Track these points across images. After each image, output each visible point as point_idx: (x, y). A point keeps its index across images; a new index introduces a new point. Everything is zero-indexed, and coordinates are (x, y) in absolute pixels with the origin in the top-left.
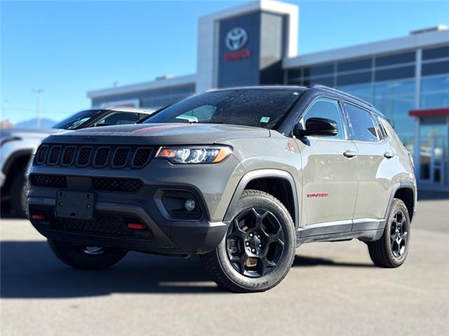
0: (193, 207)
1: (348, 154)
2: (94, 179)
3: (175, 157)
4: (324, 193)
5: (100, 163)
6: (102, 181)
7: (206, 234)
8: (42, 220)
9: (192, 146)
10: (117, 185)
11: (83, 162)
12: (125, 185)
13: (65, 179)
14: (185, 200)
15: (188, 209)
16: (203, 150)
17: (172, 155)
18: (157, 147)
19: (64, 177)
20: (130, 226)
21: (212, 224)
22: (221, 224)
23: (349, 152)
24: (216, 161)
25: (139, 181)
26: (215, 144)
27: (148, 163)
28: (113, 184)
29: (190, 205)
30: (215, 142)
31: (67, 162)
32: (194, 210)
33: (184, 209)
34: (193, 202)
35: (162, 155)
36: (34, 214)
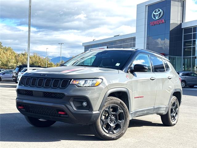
0: (86, 105)
1: (152, 79)
2: (44, 92)
3: (79, 84)
4: (142, 96)
5: (47, 86)
6: (48, 94)
7: (92, 116)
8: (23, 109)
9: (85, 79)
10: (54, 95)
11: (40, 85)
12: (57, 95)
13: (32, 92)
14: (82, 102)
15: (84, 106)
16: (90, 80)
17: (77, 83)
18: (71, 79)
19: (32, 91)
20: (59, 113)
21: (94, 112)
22: (98, 112)
23: (153, 77)
24: (96, 85)
25: (63, 94)
26: (95, 78)
27: (67, 86)
28: (52, 95)
29: (85, 104)
30: (95, 77)
31: (33, 85)
32: (86, 106)
33: (82, 106)
34: (86, 103)
35: (73, 83)
36: (19, 106)
